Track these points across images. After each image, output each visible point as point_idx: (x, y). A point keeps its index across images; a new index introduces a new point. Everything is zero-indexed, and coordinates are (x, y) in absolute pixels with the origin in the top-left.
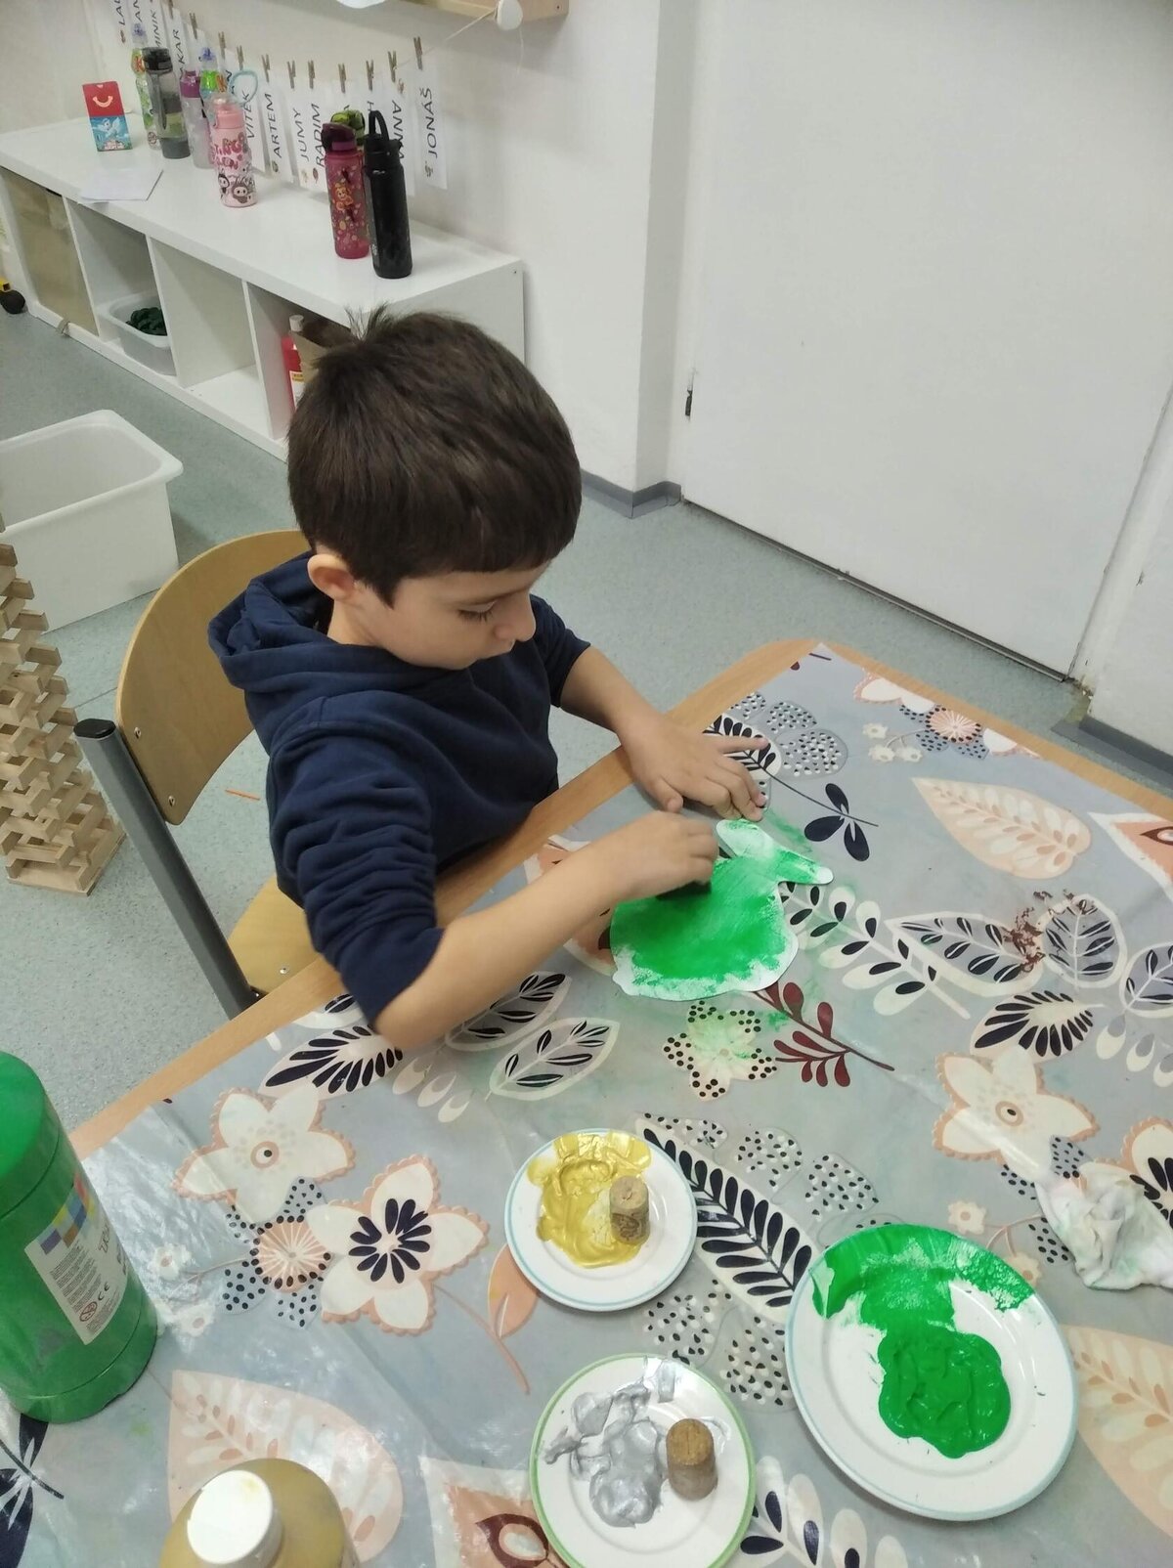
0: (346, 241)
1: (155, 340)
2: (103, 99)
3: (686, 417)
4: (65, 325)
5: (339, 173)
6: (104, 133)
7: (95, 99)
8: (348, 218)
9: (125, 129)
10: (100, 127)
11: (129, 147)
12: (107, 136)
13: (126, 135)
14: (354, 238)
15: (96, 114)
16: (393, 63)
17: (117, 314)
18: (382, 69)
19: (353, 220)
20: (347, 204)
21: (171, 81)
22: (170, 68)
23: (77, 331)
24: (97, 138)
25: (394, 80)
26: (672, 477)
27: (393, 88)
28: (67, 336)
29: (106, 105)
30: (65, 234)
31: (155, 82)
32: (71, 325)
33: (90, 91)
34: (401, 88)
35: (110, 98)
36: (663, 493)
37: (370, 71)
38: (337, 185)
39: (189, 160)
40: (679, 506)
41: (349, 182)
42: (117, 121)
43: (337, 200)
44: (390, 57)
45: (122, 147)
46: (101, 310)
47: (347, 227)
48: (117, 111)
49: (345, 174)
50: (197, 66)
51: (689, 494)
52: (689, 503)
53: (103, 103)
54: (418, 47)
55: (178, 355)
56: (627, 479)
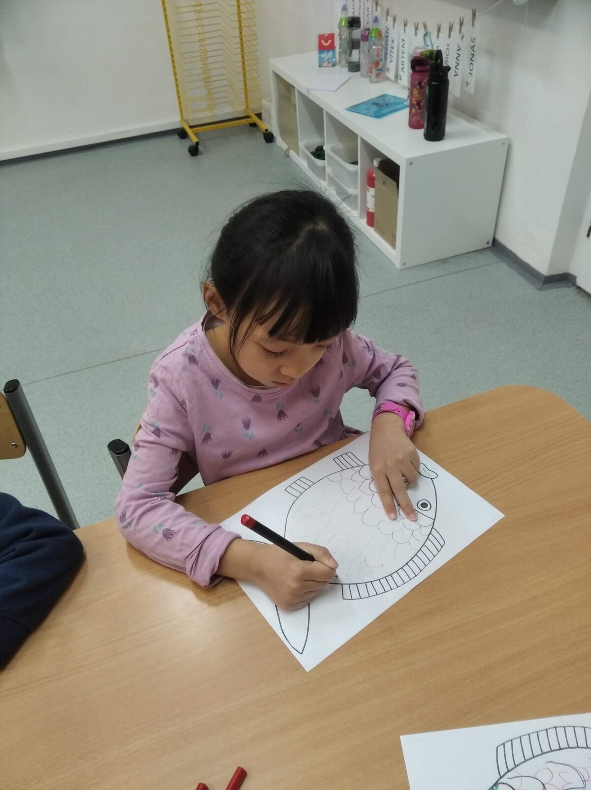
0: (414, 119)
1: (319, 162)
2: (326, 41)
3: (586, 238)
4: (288, 150)
5: (417, 83)
6: (324, 58)
7: (323, 42)
8: (417, 107)
9: (334, 56)
10: (323, 55)
11: (334, 65)
12: (325, 59)
13: (334, 60)
14: (419, 118)
15: (322, 48)
16: (461, 24)
17: (307, 148)
18: (456, 27)
19: (420, 108)
20: (418, 99)
21: (357, 34)
22: (359, 26)
23: (292, 153)
24: (320, 60)
25: (460, 33)
26: (572, 271)
27: (459, 36)
28: (288, 156)
29: (326, 44)
30: (295, 105)
31: (350, 33)
32: (291, 151)
33: (321, 37)
34: (463, 37)
35: (330, 41)
36: (565, 279)
37: (451, 28)
38: (415, 89)
39: (358, 74)
40: (573, 288)
41: (421, 87)
42: (331, 52)
43: (413, 97)
44: (460, 21)
45: (330, 65)
46: (302, 144)
47: (416, 112)
48: (332, 47)
49: (420, 84)
50: (371, 26)
51: (580, 282)
52: (579, 288)
53: (325, 44)
54: (474, 15)
55: (329, 170)
56: (543, 268)
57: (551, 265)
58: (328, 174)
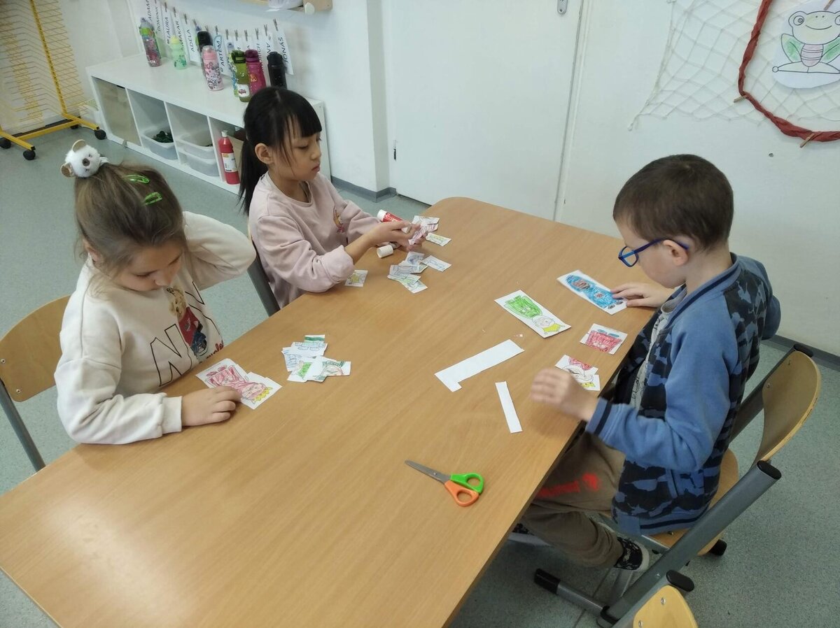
1: (168, 145)
3: (394, 160)
4: (125, 143)
16: (266, 29)
17: (148, 135)
18: (262, 31)
23: (131, 145)
25: (266, 35)
26: (392, 185)
27: (267, 38)
28: (126, 148)
30: (126, 105)
32: (128, 142)
34: (270, 38)
36: (389, 192)
37: (257, 32)
40: (396, 197)
44: (265, 27)
46: (141, 132)
51: (399, 191)
52: (400, 195)
54: (275, 22)
55: (179, 150)
56: (373, 187)
57: (378, 184)
58: (179, 153)
